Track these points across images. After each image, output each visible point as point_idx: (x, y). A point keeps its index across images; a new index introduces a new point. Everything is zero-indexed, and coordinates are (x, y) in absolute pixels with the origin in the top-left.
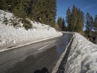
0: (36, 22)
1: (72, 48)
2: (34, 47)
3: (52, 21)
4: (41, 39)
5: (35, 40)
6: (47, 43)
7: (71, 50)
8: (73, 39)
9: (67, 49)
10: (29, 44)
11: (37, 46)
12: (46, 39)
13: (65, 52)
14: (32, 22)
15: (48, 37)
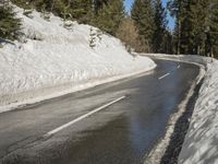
0: (35, 13)
3: (107, 9)
6: (88, 103)
7: (190, 133)
11: (43, 115)
12: (82, 87)
14: (19, 12)
15: (90, 79)
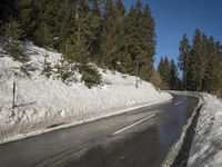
0: (108, 71)
1: (200, 132)
2: (104, 126)
3: (145, 68)
4: (120, 108)
5: (107, 111)
6: (135, 117)
7: (196, 137)
8: (199, 110)
9: (183, 135)
10: (92, 119)
11: (112, 124)
12: (132, 109)
13: (181, 141)
14: (100, 71)
15: (137, 105)
